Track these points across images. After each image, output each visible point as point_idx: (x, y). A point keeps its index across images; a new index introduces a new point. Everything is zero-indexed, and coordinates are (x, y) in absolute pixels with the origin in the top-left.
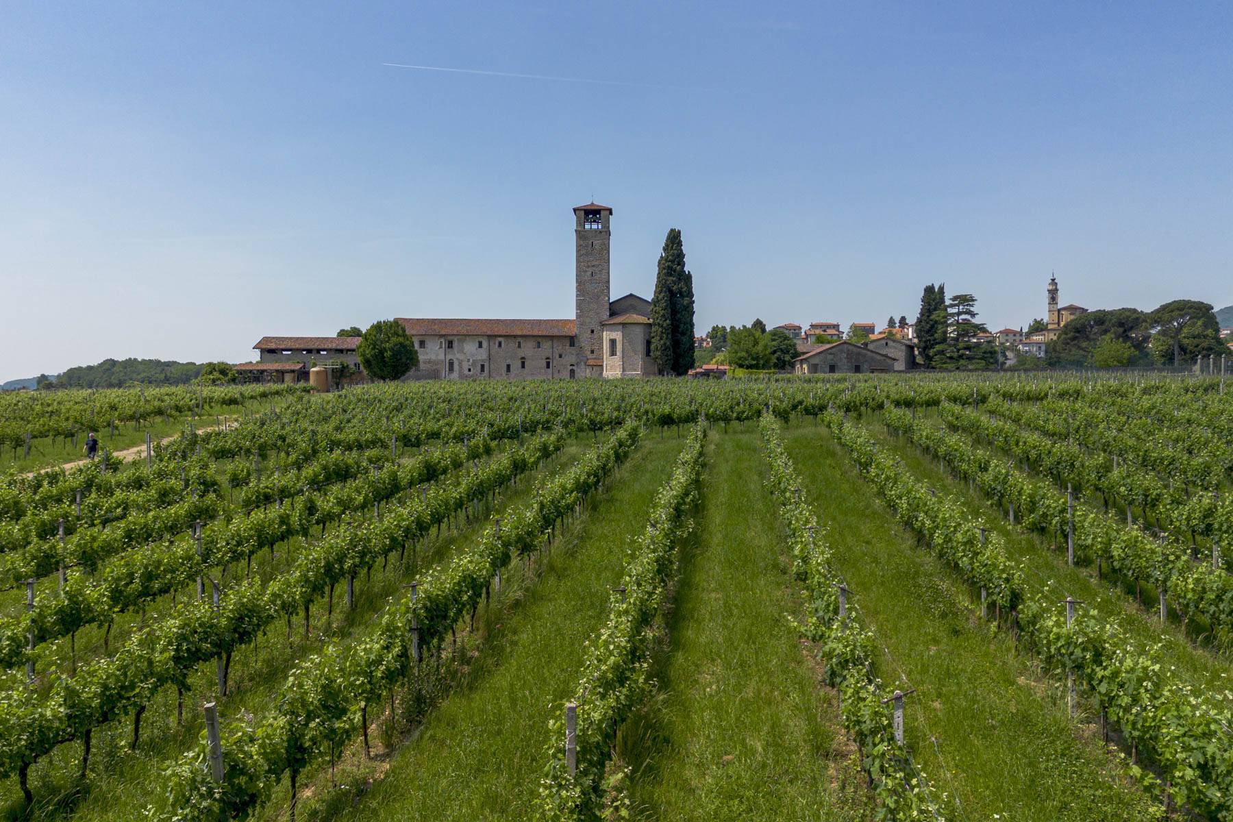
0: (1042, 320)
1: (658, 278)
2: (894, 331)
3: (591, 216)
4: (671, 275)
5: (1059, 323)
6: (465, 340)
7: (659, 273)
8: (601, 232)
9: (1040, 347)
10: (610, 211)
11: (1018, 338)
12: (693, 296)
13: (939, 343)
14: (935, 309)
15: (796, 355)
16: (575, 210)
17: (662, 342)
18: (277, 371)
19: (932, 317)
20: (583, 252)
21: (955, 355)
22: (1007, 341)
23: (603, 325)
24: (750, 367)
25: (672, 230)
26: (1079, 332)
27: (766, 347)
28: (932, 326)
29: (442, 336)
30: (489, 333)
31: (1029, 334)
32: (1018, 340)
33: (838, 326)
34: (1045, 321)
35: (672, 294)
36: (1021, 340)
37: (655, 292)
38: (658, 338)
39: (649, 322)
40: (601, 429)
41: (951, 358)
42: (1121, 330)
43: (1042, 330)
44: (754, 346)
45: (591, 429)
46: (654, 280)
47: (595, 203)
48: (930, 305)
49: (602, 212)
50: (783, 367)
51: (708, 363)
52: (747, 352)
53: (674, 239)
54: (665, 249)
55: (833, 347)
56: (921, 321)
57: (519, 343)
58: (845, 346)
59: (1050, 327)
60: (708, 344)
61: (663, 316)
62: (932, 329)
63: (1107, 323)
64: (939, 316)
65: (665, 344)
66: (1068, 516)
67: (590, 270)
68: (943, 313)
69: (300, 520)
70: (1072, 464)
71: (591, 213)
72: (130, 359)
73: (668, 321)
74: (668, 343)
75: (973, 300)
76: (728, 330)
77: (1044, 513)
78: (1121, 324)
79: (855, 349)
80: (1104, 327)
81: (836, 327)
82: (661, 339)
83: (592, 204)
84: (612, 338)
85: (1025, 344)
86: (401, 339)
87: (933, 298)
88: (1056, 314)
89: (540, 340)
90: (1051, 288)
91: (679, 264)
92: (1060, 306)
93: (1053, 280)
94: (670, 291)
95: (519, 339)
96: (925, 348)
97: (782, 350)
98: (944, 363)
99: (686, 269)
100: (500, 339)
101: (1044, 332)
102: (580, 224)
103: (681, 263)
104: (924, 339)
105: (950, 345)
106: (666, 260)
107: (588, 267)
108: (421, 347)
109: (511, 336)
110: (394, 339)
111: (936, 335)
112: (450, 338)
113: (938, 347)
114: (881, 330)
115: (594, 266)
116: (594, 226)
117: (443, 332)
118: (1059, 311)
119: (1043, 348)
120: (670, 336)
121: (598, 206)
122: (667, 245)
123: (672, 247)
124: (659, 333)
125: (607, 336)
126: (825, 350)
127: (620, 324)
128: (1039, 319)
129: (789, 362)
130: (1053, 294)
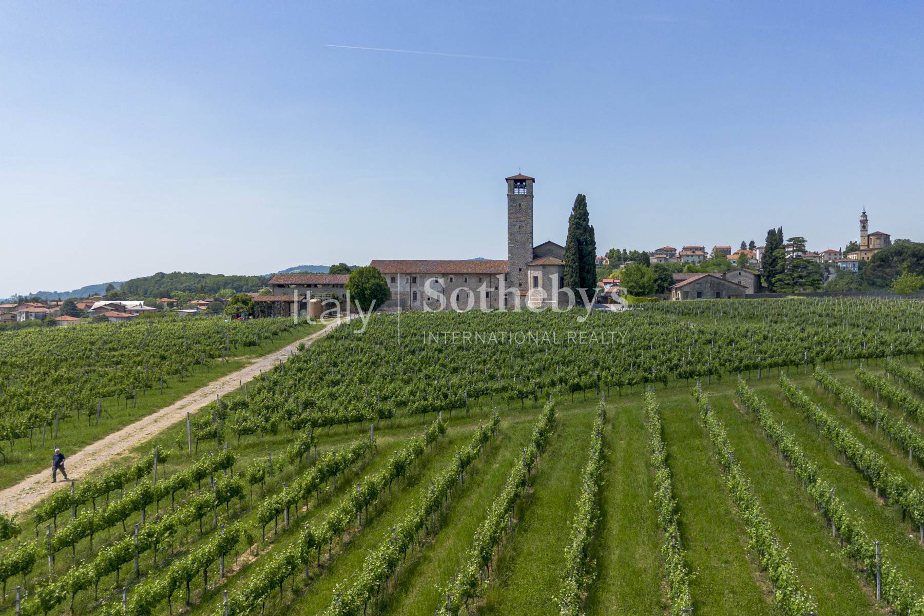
0: (856, 242)
1: (569, 231)
2: (746, 252)
3: (519, 184)
4: (579, 229)
5: (868, 246)
6: (425, 277)
7: (570, 228)
8: (526, 196)
9: (854, 265)
10: (533, 180)
11: (838, 256)
12: (595, 244)
13: (779, 273)
14: (776, 248)
15: (673, 282)
16: (507, 180)
17: (572, 279)
18: (285, 302)
19: (774, 254)
20: (512, 211)
21: (791, 282)
22: (830, 259)
23: (528, 266)
24: (637, 294)
25: (579, 195)
26: (883, 261)
27: (650, 278)
28: (774, 260)
29: (408, 274)
30: (443, 271)
31: (846, 253)
32: (838, 258)
33: (704, 248)
34: (858, 243)
35: (580, 243)
36: (840, 258)
37: (567, 241)
38: (569, 276)
39: (562, 264)
40: (527, 397)
41: (788, 284)
42: (915, 259)
43: (856, 250)
44: (641, 278)
45: (519, 398)
46: (566, 233)
47: (522, 174)
48: (772, 244)
49: (527, 181)
50: (662, 292)
51: (606, 278)
52: (635, 283)
53: (581, 202)
54: (574, 209)
55: (700, 279)
56: (765, 256)
57: (466, 279)
58: (709, 278)
59: (862, 248)
60: (607, 262)
61: (573, 259)
62: (774, 262)
63: (904, 254)
64: (779, 253)
65: (574, 280)
66: (876, 561)
67: (518, 224)
68: (782, 251)
69: (302, 554)
70: (879, 473)
71: (519, 182)
72: (175, 272)
73: (577, 264)
74: (577, 280)
75: (804, 241)
76: (622, 252)
77: (858, 549)
78: (914, 255)
79: (716, 280)
80: (902, 258)
81: (702, 249)
82: (572, 277)
83: (520, 174)
84: (535, 275)
85: (843, 262)
86: (377, 281)
87: (775, 238)
88: (866, 238)
89: (481, 276)
90: (862, 219)
91: (584, 221)
92: (869, 233)
93: (864, 213)
94: (578, 240)
95: (466, 276)
96: (768, 277)
97: (661, 279)
98: (784, 288)
99: (590, 224)
100: (452, 276)
101: (857, 252)
102: (511, 190)
103: (586, 220)
104: (768, 270)
105: (787, 275)
106: (575, 218)
107: (517, 221)
108: (392, 282)
109: (460, 274)
110: (372, 281)
111: (777, 268)
112: (414, 275)
113: (778, 276)
114: (736, 251)
115: (520, 221)
116: (521, 191)
117: (408, 271)
118: (869, 236)
119: (857, 265)
120: (578, 275)
121: (524, 176)
122: (575, 206)
123: (579, 208)
124: (570, 272)
125: (531, 274)
126: (694, 281)
127: (541, 265)
128: (853, 242)
129: (667, 288)
130: (864, 224)
